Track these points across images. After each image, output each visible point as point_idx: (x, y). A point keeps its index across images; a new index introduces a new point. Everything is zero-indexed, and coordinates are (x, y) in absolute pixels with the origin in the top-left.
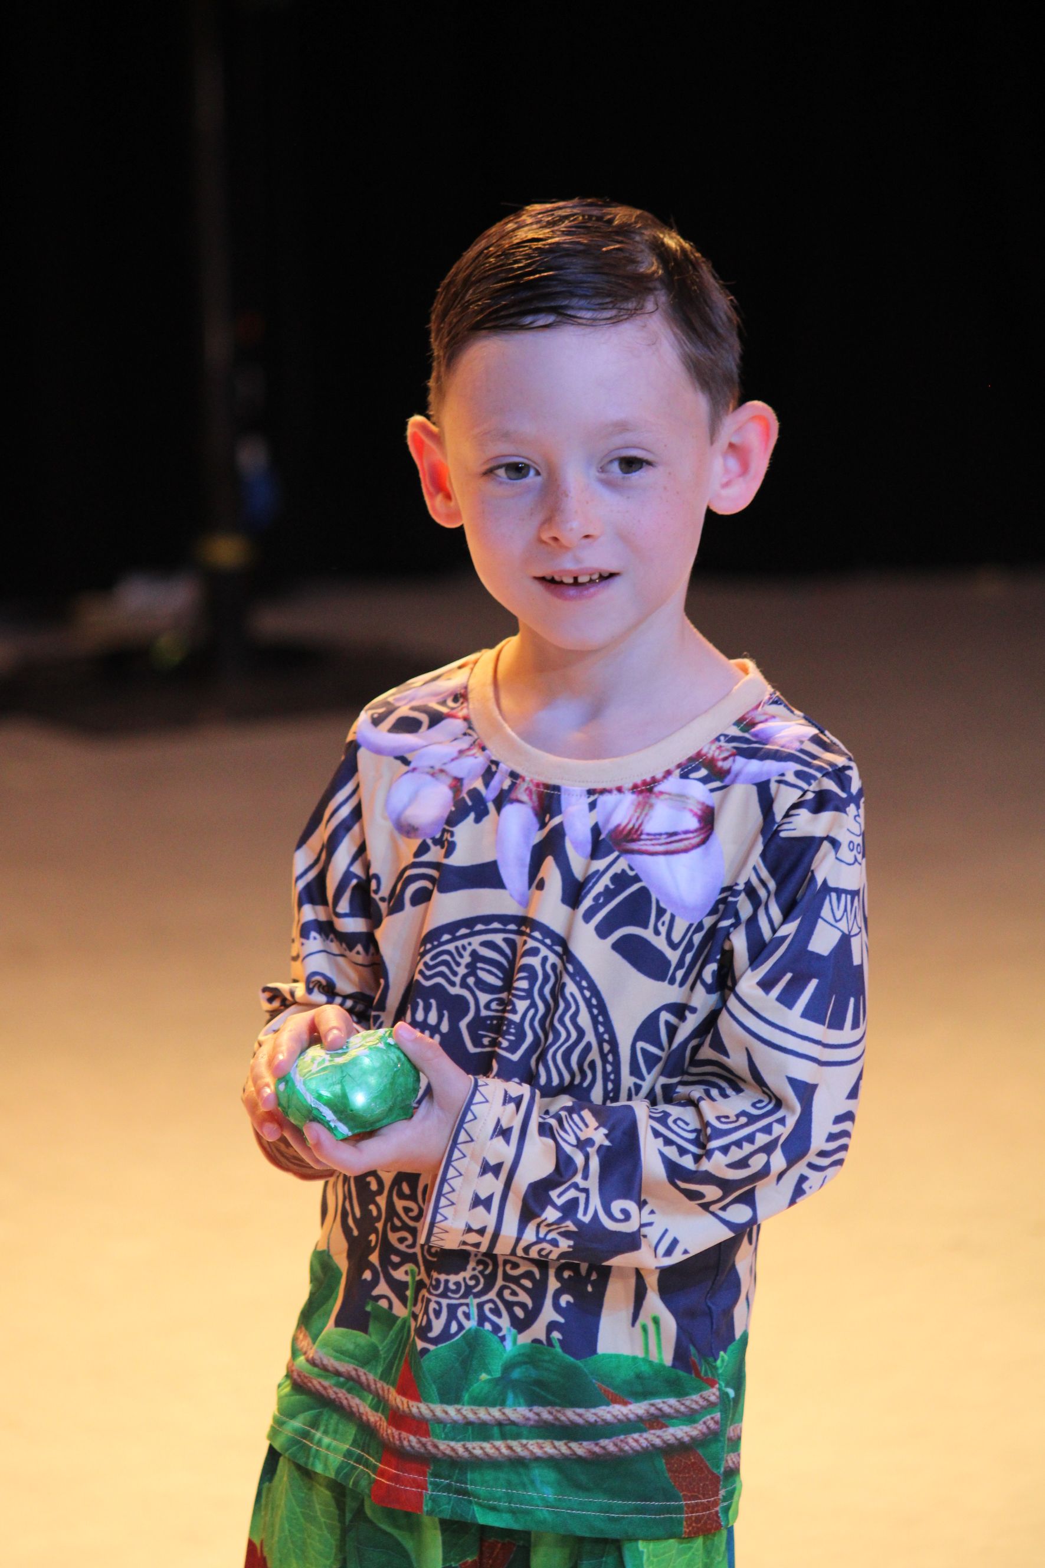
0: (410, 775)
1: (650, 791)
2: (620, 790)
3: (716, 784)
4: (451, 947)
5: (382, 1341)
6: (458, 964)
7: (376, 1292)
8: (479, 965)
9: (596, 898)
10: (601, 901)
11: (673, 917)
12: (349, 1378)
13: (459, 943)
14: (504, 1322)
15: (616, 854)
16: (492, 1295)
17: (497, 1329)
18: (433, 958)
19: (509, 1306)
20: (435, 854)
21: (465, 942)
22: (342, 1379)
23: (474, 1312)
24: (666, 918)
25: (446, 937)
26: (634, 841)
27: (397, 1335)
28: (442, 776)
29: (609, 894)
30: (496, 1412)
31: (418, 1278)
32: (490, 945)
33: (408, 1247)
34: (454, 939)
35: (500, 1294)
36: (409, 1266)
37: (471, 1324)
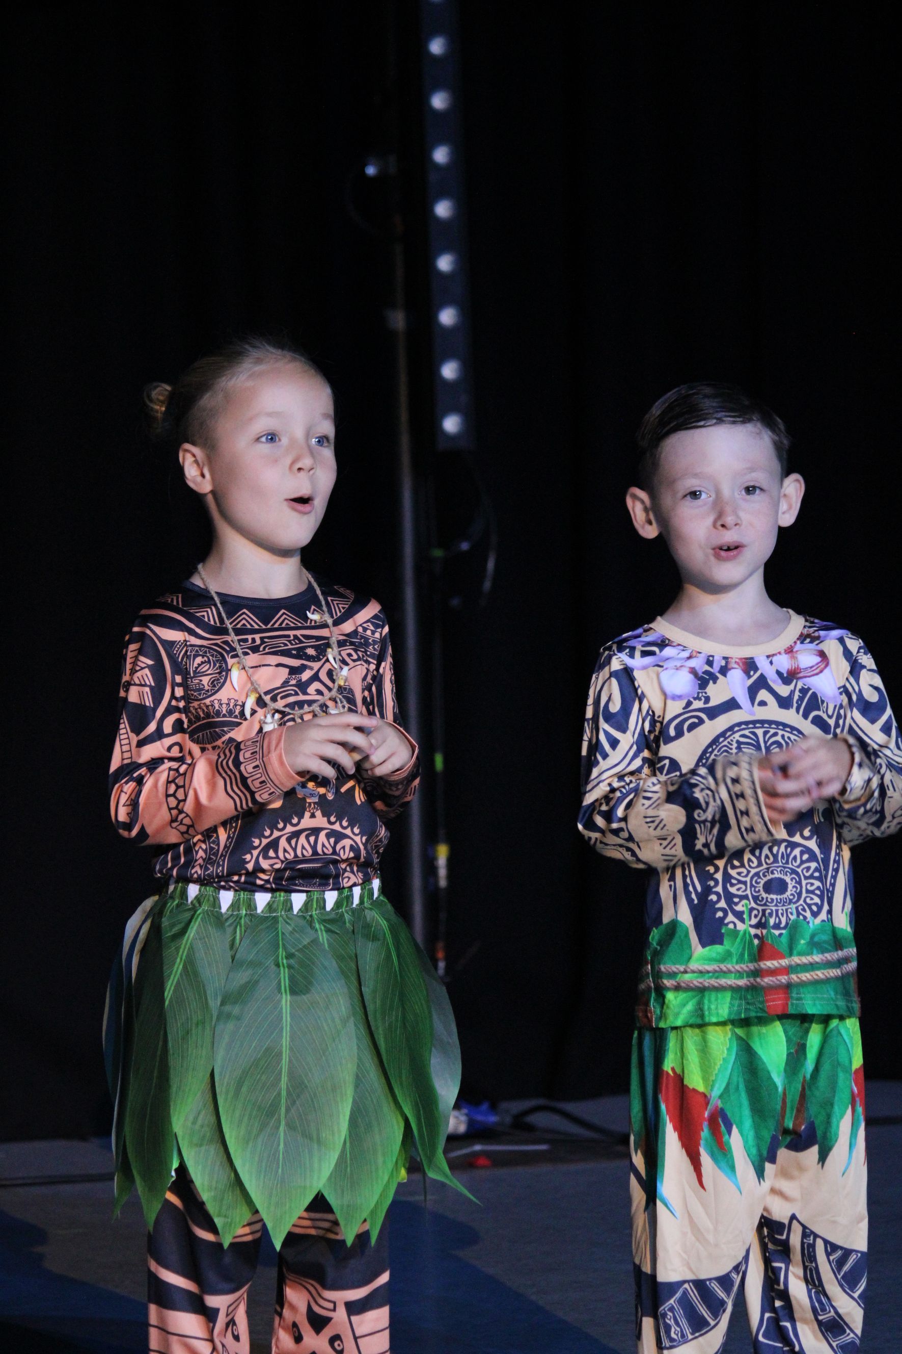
0: (665, 671)
1: (792, 651)
2: (780, 653)
3: (817, 642)
4: (725, 743)
5: (733, 944)
6: (731, 749)
7: (726, 921)
8: (742, 746)
9: (797, 703)
10: (800, 703)
11: (827, 704)
12: (715, 971)
13: (729, 740)
14: (808, 914)
15: (795, 681)
16: (801, 902)
17: (805, 918)
18: (718, 751)
19: (809, 906)
20: (698, 704)
21: (731, 738)
22: (711, 974)
23: (794, 912)
24: (825, 705)
25: (721, 739)
26: (798, 673)
27: (742, 940)
28: (683, 668)
29: (801, 699)
30: (809, 958)
31: (749, 907)
32: (743, 736)
33: (743, 892)
34: (726, 739)
35: (805, 901)
36: (745, 902)
37: (793, 917)
